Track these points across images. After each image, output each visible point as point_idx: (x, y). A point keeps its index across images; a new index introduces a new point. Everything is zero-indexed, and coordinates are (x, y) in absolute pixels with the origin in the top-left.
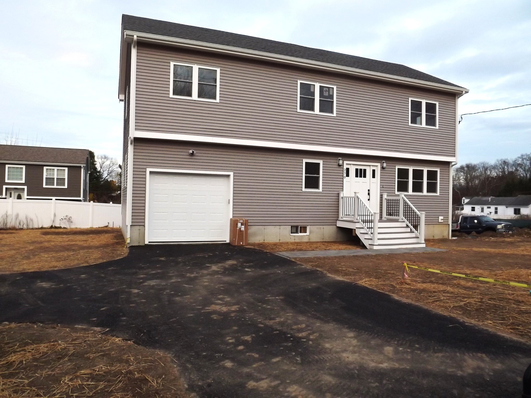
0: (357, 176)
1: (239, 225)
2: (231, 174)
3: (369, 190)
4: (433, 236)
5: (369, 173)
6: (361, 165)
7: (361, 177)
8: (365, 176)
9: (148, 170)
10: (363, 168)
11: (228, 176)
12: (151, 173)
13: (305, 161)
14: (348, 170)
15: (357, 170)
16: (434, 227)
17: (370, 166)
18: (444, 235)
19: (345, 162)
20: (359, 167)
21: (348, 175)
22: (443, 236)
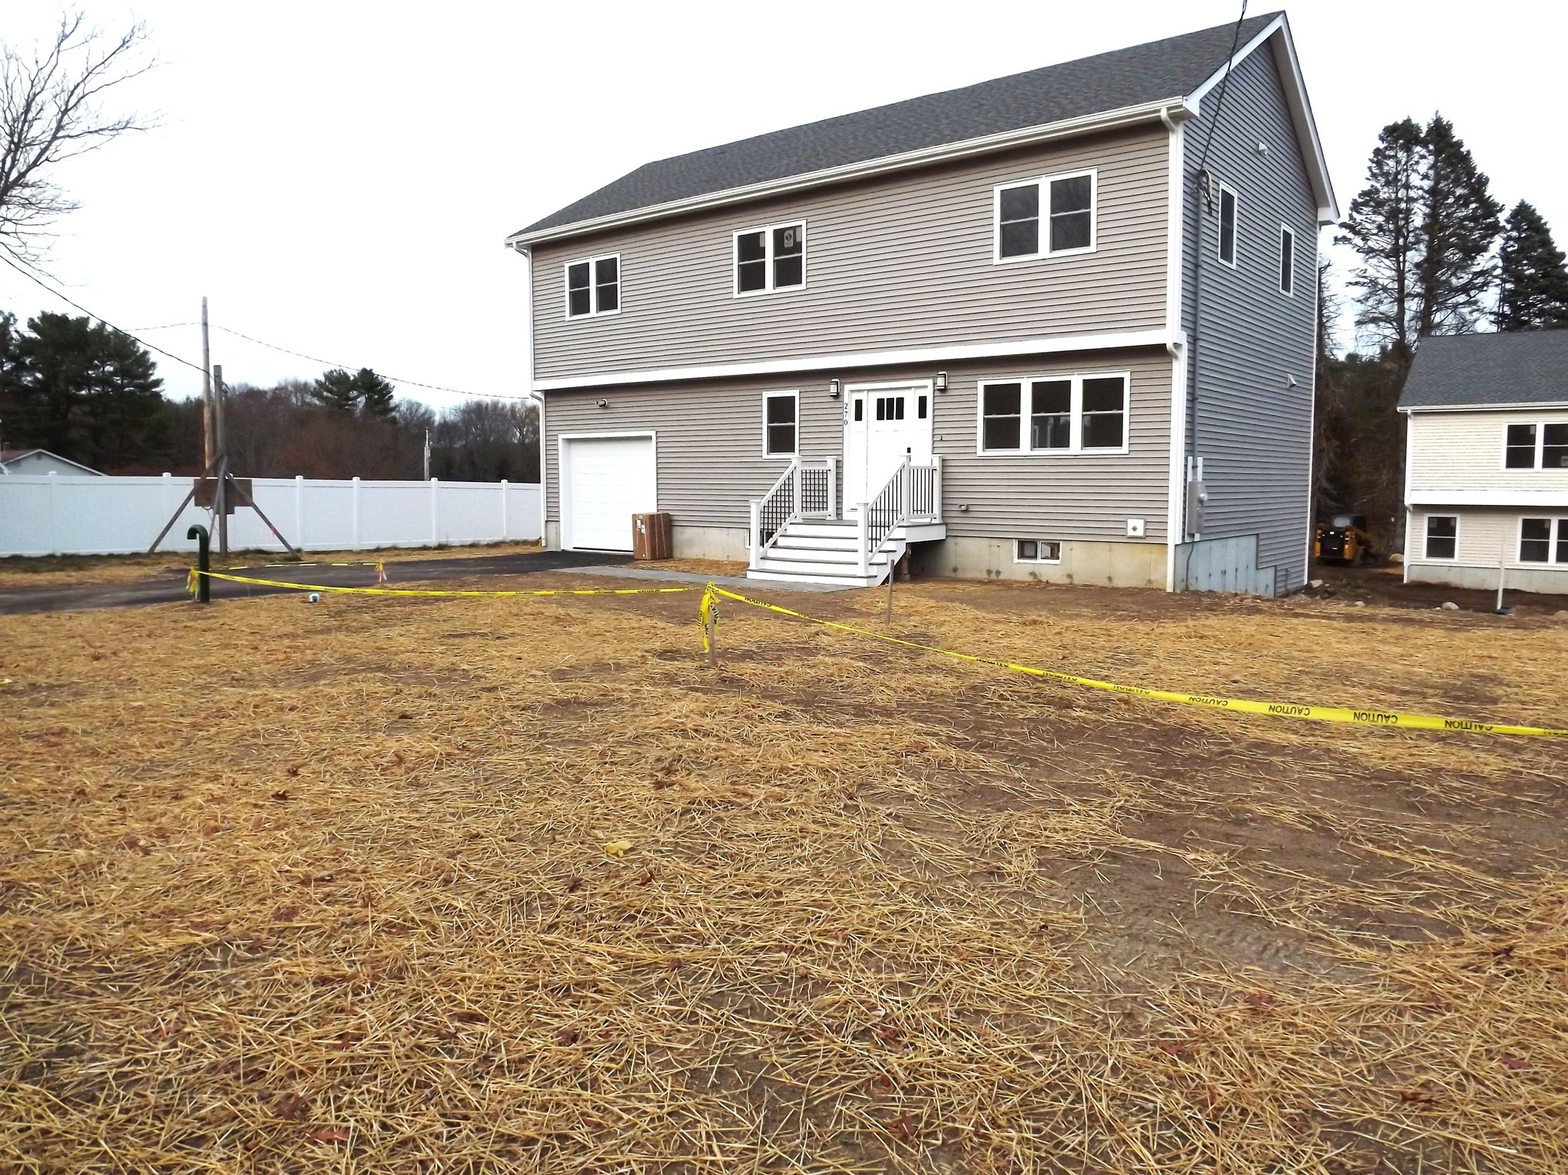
0: (880, 417)
1: (639, 522)
2: (652, 433)
3: (909, 450)
4: (1110, 579)
5: (911, 408)
6: (889, 389)
7: (890, 417)
8: (900, 416)
9: (561, 437)
10: (895, 395)
11: (649, 438)
12: (570, 441)
13: (767, 395)
14: (859, 404)
15: (880, 402)
16: (1110, 550)
17: (910, 388)
18: (1153, 578)
19: (848, 388)
20: (885, 395)
21: (859, 417)
22: (1149, 581)
